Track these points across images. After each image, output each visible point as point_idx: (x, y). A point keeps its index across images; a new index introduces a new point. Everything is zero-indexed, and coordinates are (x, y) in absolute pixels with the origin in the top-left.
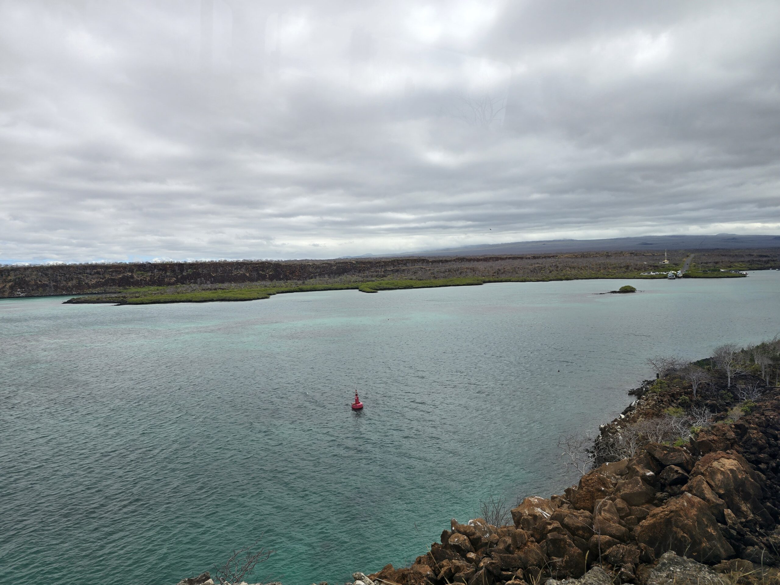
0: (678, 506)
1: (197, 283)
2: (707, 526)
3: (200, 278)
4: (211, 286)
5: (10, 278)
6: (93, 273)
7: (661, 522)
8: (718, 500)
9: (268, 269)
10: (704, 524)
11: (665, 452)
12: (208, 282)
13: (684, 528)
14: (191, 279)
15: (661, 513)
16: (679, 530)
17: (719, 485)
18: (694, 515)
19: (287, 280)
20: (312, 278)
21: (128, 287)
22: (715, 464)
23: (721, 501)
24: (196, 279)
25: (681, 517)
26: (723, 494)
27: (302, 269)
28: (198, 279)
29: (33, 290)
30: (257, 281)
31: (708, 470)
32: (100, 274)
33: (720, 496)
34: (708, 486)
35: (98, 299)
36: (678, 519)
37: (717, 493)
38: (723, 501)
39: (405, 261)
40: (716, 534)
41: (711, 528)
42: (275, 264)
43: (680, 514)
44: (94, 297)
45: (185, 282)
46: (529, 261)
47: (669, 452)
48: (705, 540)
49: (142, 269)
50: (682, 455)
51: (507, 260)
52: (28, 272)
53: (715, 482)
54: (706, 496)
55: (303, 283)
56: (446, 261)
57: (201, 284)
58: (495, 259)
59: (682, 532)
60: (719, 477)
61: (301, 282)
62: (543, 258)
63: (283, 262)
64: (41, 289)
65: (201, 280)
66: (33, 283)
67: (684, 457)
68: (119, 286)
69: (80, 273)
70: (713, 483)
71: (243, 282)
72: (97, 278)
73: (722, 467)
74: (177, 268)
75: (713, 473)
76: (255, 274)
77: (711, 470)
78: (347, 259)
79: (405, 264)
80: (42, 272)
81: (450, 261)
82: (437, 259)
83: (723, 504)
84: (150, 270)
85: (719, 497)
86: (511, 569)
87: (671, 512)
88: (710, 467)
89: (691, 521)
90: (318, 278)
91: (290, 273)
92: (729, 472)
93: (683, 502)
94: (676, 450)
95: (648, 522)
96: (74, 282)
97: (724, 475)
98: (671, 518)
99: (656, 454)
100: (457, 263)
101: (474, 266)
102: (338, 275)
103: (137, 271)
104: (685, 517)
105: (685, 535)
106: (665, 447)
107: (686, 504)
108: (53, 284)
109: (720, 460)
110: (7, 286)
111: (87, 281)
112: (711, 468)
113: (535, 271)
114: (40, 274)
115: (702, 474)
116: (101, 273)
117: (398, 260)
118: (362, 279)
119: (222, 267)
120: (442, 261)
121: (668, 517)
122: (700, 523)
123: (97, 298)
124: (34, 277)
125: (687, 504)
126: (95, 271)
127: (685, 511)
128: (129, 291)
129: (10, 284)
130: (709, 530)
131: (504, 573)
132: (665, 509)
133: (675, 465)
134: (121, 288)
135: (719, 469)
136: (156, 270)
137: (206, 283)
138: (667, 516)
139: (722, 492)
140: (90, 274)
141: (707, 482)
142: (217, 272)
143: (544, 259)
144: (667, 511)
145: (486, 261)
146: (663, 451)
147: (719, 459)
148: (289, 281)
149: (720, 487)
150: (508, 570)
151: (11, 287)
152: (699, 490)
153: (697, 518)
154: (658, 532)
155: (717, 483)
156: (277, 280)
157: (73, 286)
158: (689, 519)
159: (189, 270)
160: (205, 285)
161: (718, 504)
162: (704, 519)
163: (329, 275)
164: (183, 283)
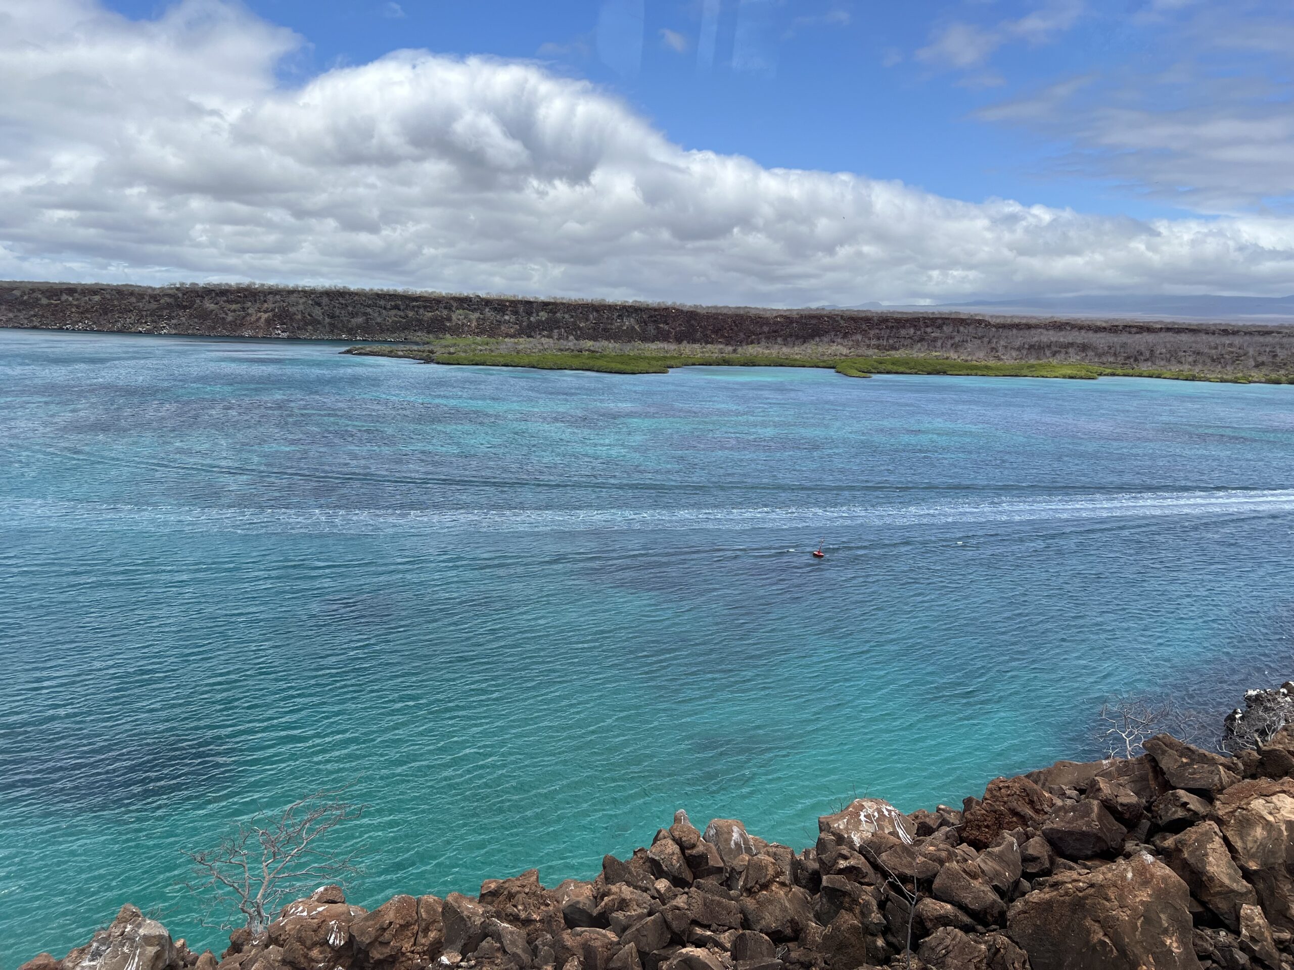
0: (1109, 875)
1: (552, 338)
2: (1165, 931)
3: (559, 328)
4: (575, 344)
5: (266, 305)
6: (389, 307)
7: (1064, 902)
8: (1237, 883)
9: (674, 320)
10: (1161, 925)
11: (1184, 760)
12: (571, 337)
13: (1107, 925)
14: (543, 330)
15: (1070, 883)
16: (1096, 926)
17: (1254, 850)
18: (1142, 903)
19: (707, 343)
20: (752, 343)
21: (441, 336)
22: (1258, 804)
23: (1243, 885)
24: (551, 330)
25: (1108, 900)
26: (1255, 871)
27: (736, 325)
28: (556, 331)
29: (298, 328)
30: (653, 342)
31: (1237, 814)
32: (399, 310)
33: (1247, 875)
34: (1225, 848)
35: (391, 352)
36: (1099, 903)
37: (1242, 868)
38: (1250, 885)
39: (940, 321)
40: (1181, 953)
41: (1174, 939)
42: (687, 312)
43: (1107, 894)
44: (386, 348)
45: (533, 334)
46: (1211, 339)
47: (1193, 761)
48: (1151, 960)
49: (466, 306)
50: (1216, 772)
51: (1162, 335)
52: (293, 298)
53: (1244, 842)
54: (1208, 868)
55: (735, 351)
56: (1029, 327)
57: (558, 339)
58: (1134, 330)
59: (1101, 934)
60: (1259, 832)
61: (730, 348)
62: (1246, 333)
63: (704, 309)
64: (310, 327)
65: (560, 334)
66: (299, 317)
67: (1216, 778)
68: (428, 333)
69: (369, 306)
70: (1239, 845)
71: (629, 341)
72: (395, 316)
73: (1270, 813)
74: (521, 309)
75: (1246, 822)
76: (651, 329)
77: (1242, 816)
78: (823, 309)
79: (940, 327)
80: (312, 300)
81: (1037, 327)
82: (1009, 321)
83: (1246, 894)
84: (479, 309)
85: (1243, 877)
86: (714, 926)
87: (1092, 885)
88: (1243, 809)
89: (1129, 912)
90: (763, 343)
91: (713, 332)
92: (1283, 828)
93: (1125, 869)
94: (1208, 760)
95: (1042, 895)
96: (360, 320)
97: (1269, 832)
98: (1085, 898)
99: (1163, 762)
100: (1051, 332)
101: (1086, 341)
102: (801, 340)
103: (457, 309)
104: (1116, 903)
105: (1107, 941)
106: (1188, 749)
107: (1130, 875)
108: (327, 320)
109: (1274, 799)
110: (263, 320)
111: (379, 320)
112: (1244, 812)
113: (1222, 361)
114: (310, 302)
115: (1220, 821)
116: (402, 307)
117: (925, 318)
118: (848, 351)
119: (597, 311)
120: (1017, 326)
121: (1080, 894)
122: (1149, 920)
123: (389, 349)
124: (301, 307)
125: (1134, 875)
126: (393, 303)
127: (1122, 890)
128: (443, 342)
129: (266, 315)
130: (1168, 942)
131: (698, 931)
132: (1081, 877)
133: (1190, 790)
134: (431, 336)
135: (1262, 817)
136: (487, 310)
137: (568, 337)
138: (1080, 891)
139: (1253, 866)
140: (385, 308)
141: (1225, 839)
142: (587, 320)
143: (1247, 338)
144: (1084, 882)
145: (1116, 332)
146: (1181, 757)
147: (1274, 794)
148: (709, 346)
149: (1252, 857)
150: (707, 927)
151: (268, 322)
152: (1197, 853)
153: (1146, 911)
154: (1054, 922)
155: (1250, 845)
156: (688, 343)
157: (359, 327)
158: (1125, 909)
159: (541, 314)
160: (565, 343)
161: (1233, 891)
162: (1162, 916)
163: (785, 340)
164: (529, 336)
